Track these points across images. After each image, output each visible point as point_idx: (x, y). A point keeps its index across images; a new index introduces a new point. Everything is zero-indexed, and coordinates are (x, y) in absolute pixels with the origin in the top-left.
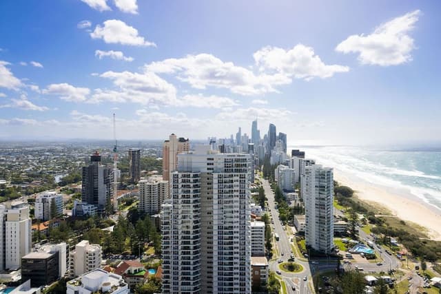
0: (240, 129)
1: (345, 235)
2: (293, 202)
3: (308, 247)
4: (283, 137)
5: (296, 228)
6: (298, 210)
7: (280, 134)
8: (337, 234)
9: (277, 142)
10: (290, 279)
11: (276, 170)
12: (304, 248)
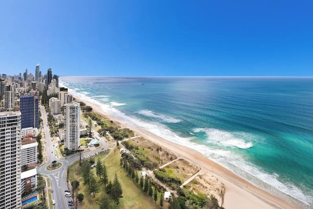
0: (27, 70)
1: (86, 135)
2: (59, 121)
3: (66, 149)
4: (56, 77)
5: (60, 138)
6: (62, 126)
7: (55, 75)
8: (82, 136)
9: (52, 81)
10: (53, 174)
11: (50, 100)
12: (64, 150)
